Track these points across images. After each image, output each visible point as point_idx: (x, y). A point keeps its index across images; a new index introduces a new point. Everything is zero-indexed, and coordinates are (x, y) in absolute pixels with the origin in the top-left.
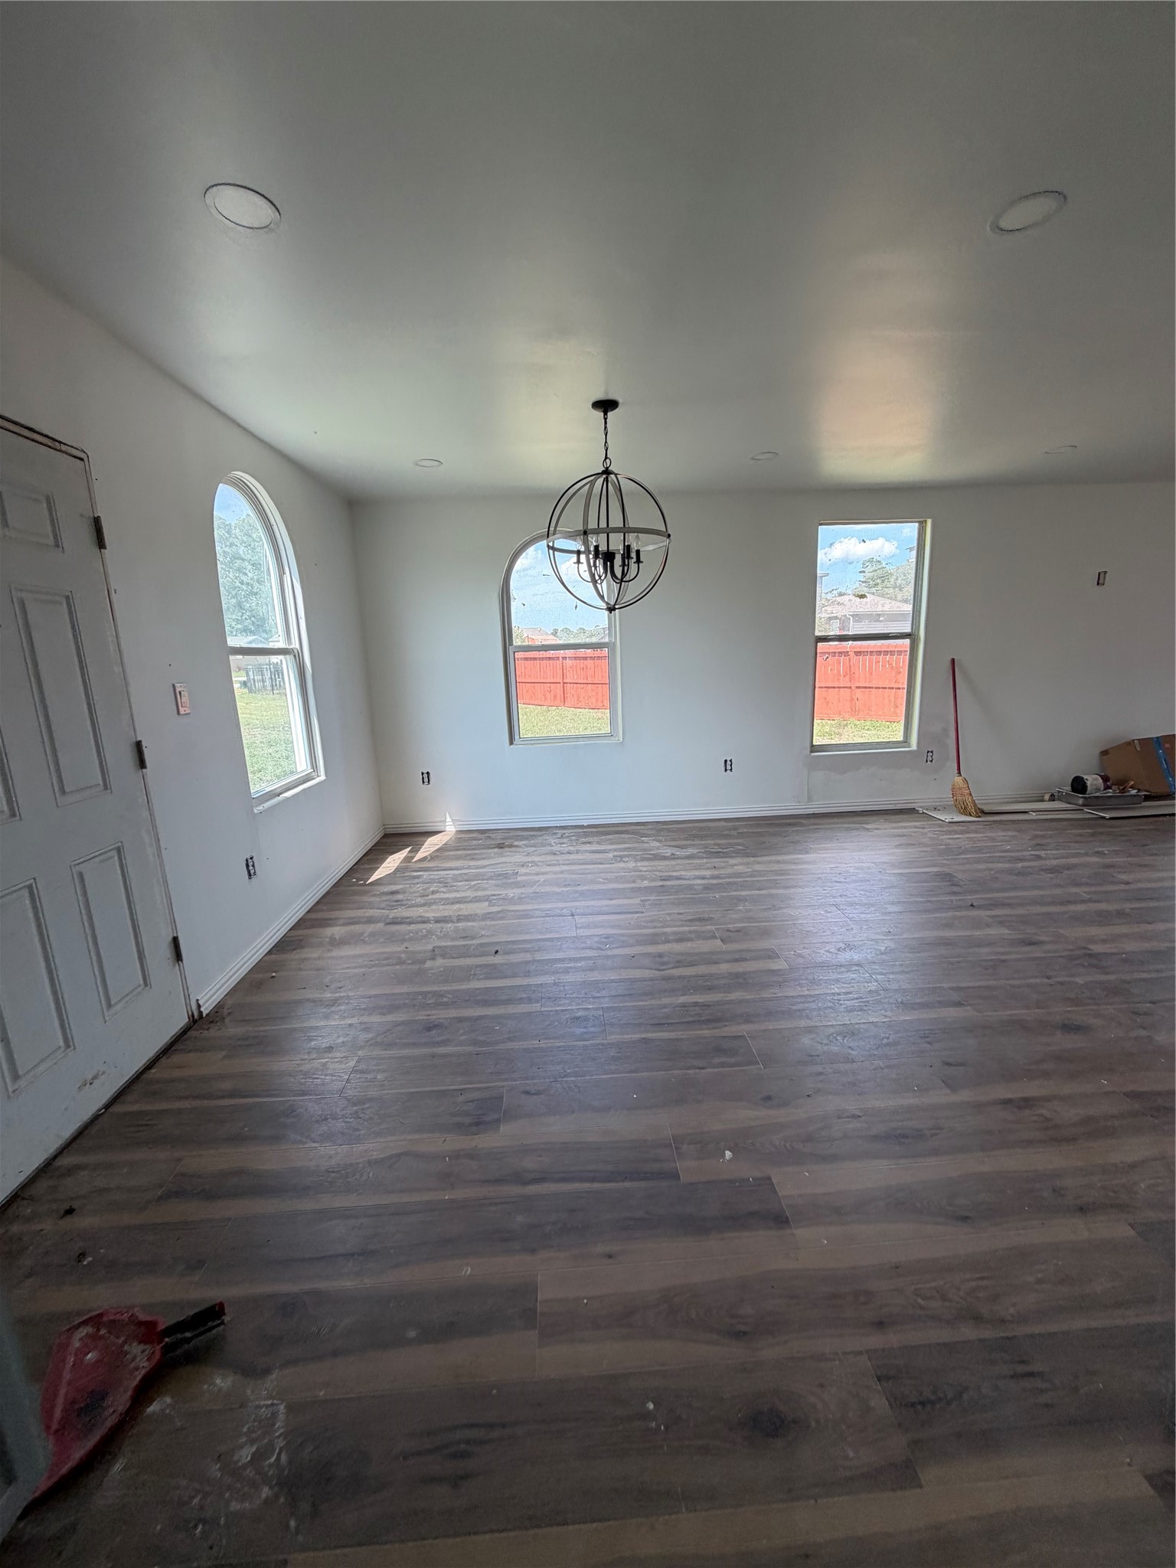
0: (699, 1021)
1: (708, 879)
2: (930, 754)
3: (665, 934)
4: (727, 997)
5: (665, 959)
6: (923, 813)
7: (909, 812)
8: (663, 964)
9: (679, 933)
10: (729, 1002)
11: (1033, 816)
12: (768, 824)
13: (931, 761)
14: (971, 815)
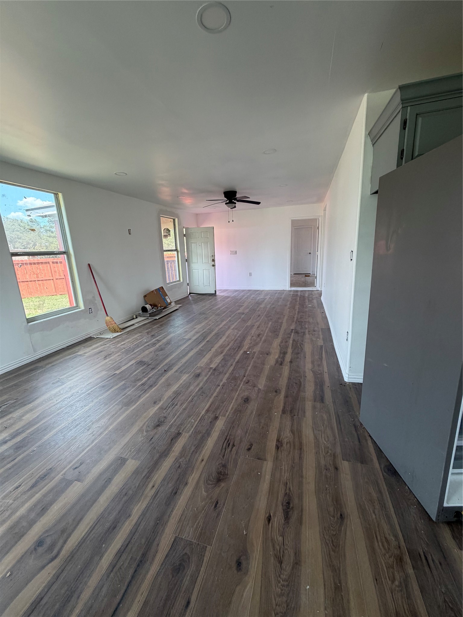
0: (138, 566)
1: (10, 440)
2: (90, 310)
3: (22, 518)
4: (132, 520)
5: (48, 541)
6: (97, 337)
7: (88, 340)
8: (51, 548)
9: (35, 505)
10: (137, 524)
11: (137, 325)
12: (16, 376)
13: (92, 313)
14: (118, 332)
